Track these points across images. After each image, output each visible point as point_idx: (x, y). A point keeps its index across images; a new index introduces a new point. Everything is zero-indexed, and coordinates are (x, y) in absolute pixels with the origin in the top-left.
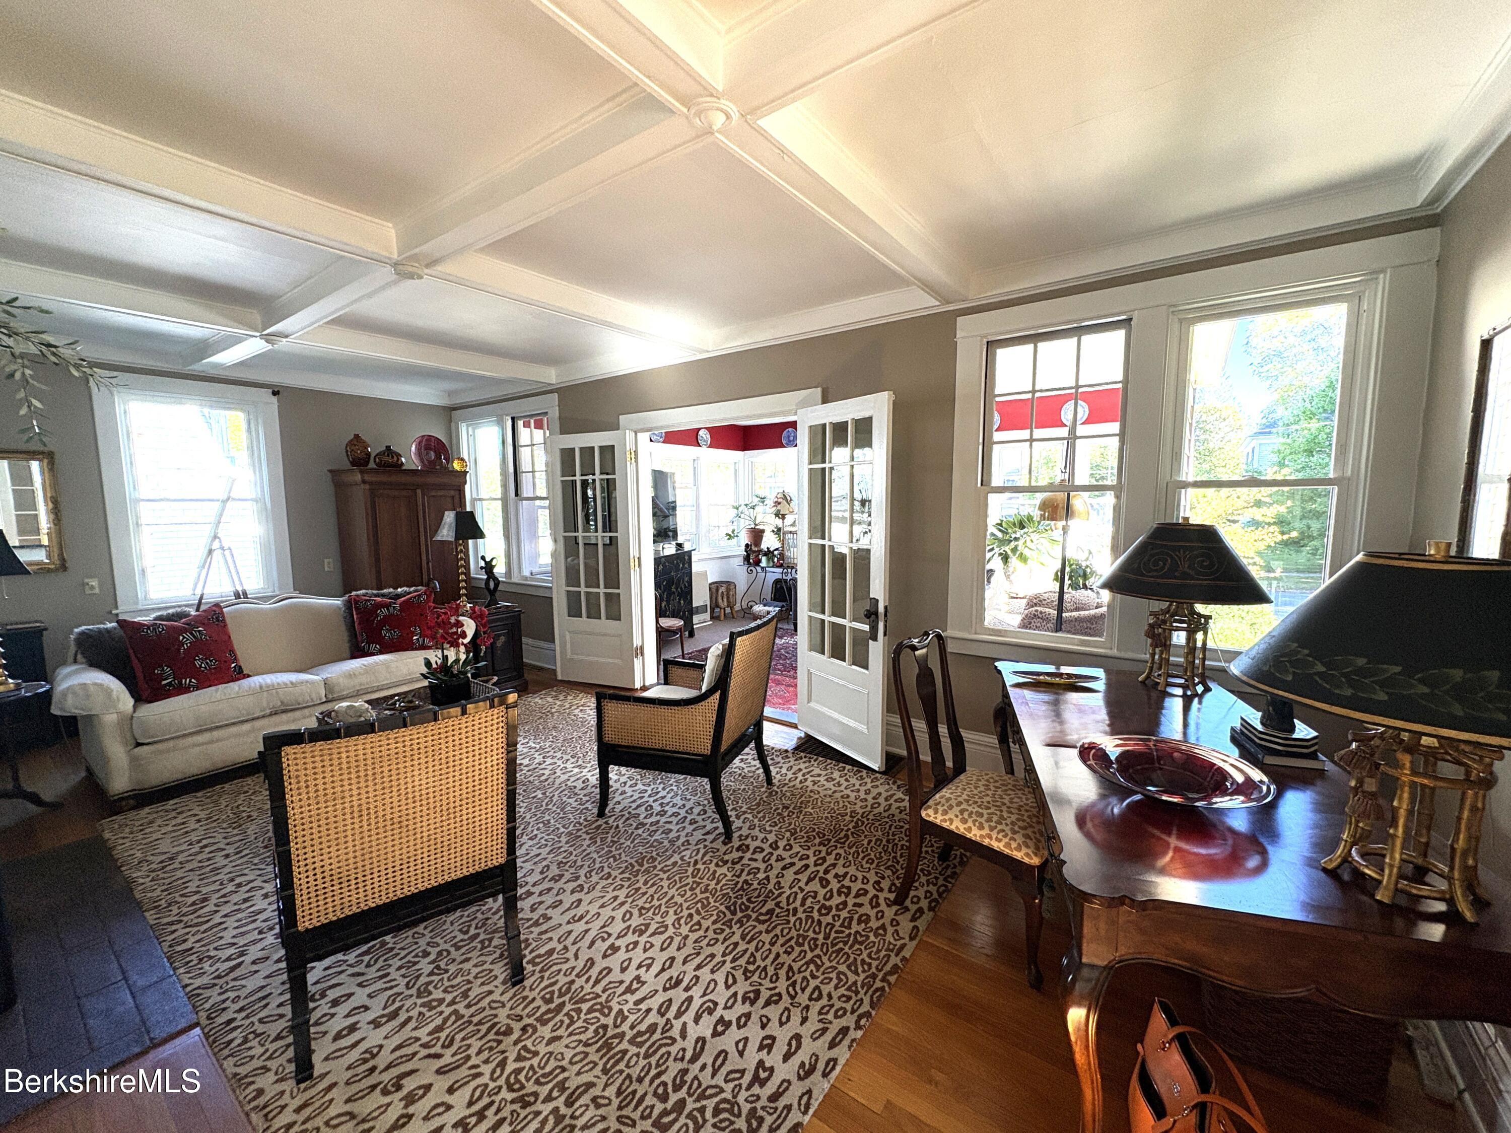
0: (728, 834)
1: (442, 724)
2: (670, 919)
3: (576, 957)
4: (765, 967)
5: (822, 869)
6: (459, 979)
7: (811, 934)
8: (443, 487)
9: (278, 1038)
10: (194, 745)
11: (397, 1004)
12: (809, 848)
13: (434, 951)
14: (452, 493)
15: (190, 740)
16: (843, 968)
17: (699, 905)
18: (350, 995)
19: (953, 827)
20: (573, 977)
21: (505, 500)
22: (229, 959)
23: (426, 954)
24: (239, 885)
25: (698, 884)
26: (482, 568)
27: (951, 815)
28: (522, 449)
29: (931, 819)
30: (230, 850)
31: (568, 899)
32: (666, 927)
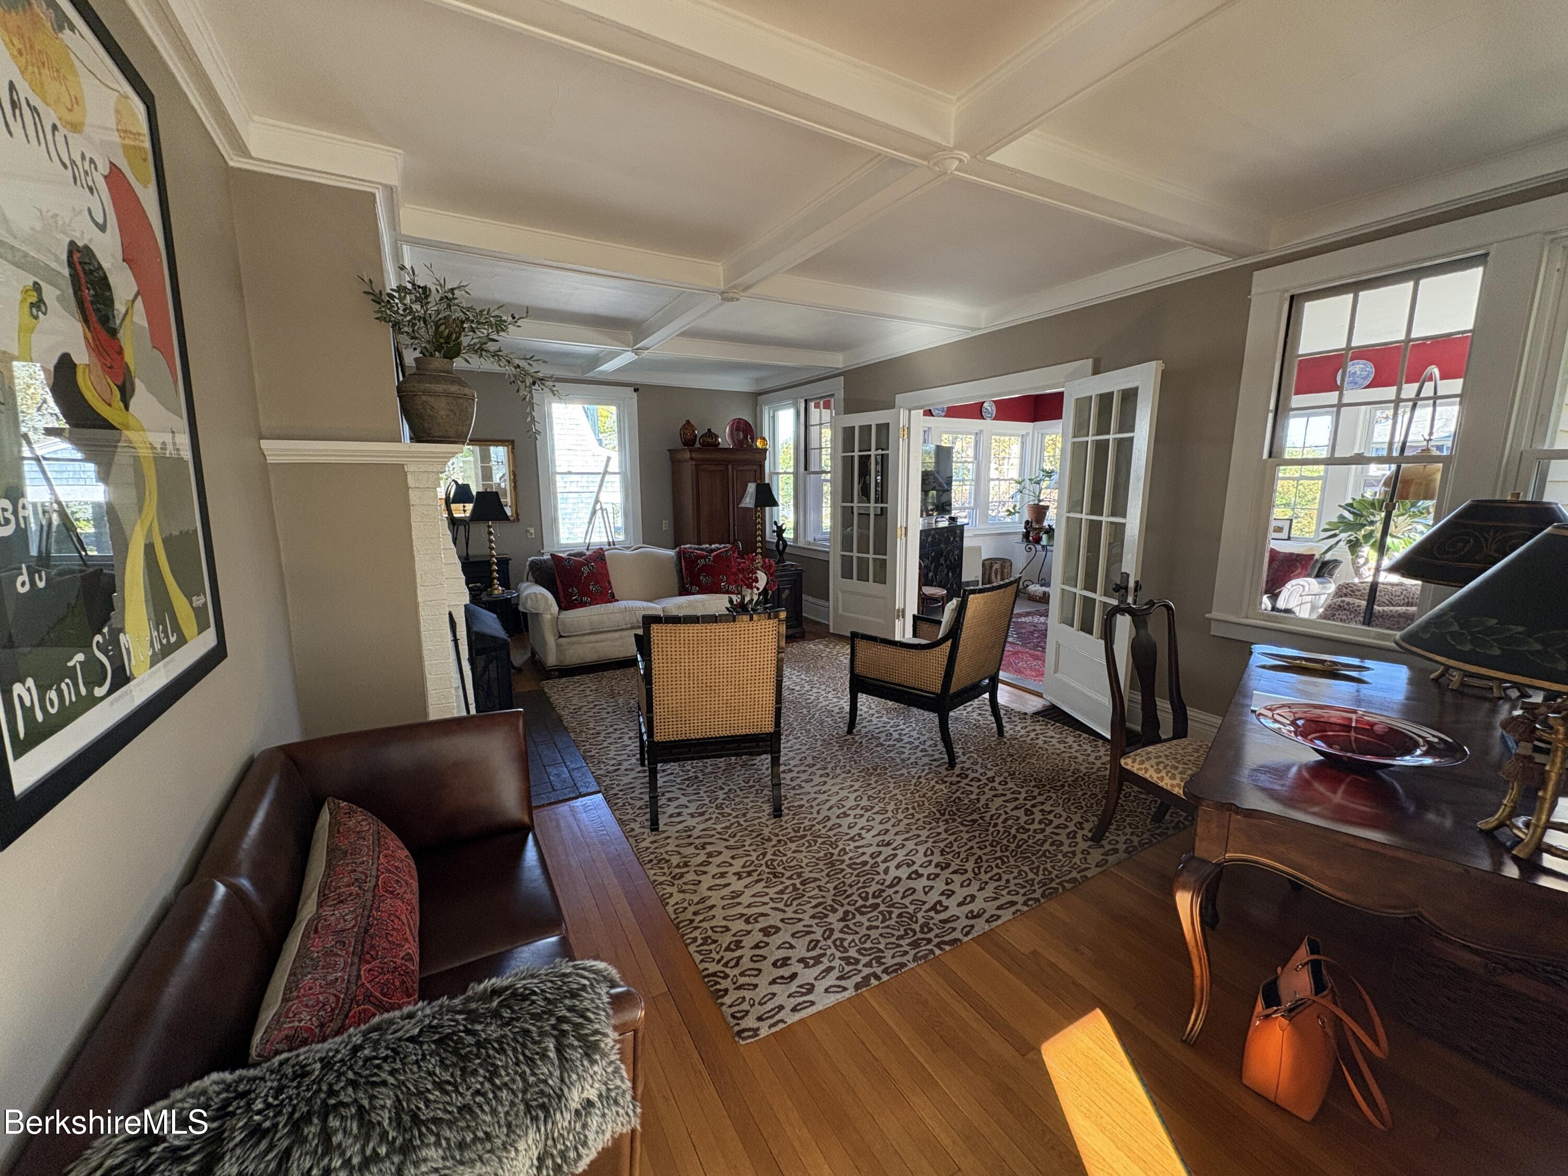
0: (952, 764)
1: (737, 624)
2: (891, 807)
3: (818, 812)
4: (959, 853)
5: (1029, 804)
6: (741, 806)
7: (1005, 842)
8: (747, 462)
9: (640, 808)
10: (588, 642)
11: (704, 809)
12: (1023, 787)
13: (726, 789)
14: (755, 467)
15: (587, 638)
16: (1026, 869)
17: (916, 804)
18: (678, 798)
19: (1147, 776)
20: (814, 823)
21: (796, 474)
22: (613, 765)
23: (722, 789)
24: (616, 730)
25: (918, 791)
26: (774, 531)
27: (1147, 765)
28: (812, 428)
29: (1128, 767)
30: (610, 710)
31: (817, 779)
32: (887, 811)
